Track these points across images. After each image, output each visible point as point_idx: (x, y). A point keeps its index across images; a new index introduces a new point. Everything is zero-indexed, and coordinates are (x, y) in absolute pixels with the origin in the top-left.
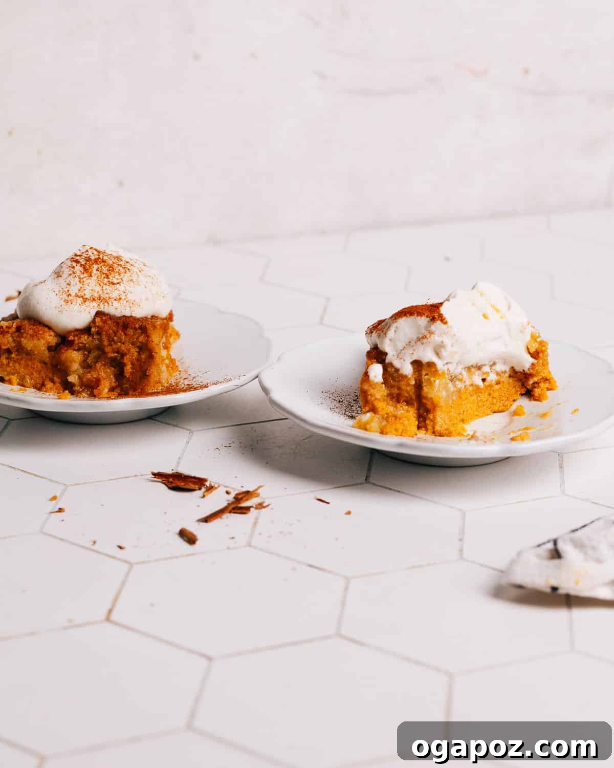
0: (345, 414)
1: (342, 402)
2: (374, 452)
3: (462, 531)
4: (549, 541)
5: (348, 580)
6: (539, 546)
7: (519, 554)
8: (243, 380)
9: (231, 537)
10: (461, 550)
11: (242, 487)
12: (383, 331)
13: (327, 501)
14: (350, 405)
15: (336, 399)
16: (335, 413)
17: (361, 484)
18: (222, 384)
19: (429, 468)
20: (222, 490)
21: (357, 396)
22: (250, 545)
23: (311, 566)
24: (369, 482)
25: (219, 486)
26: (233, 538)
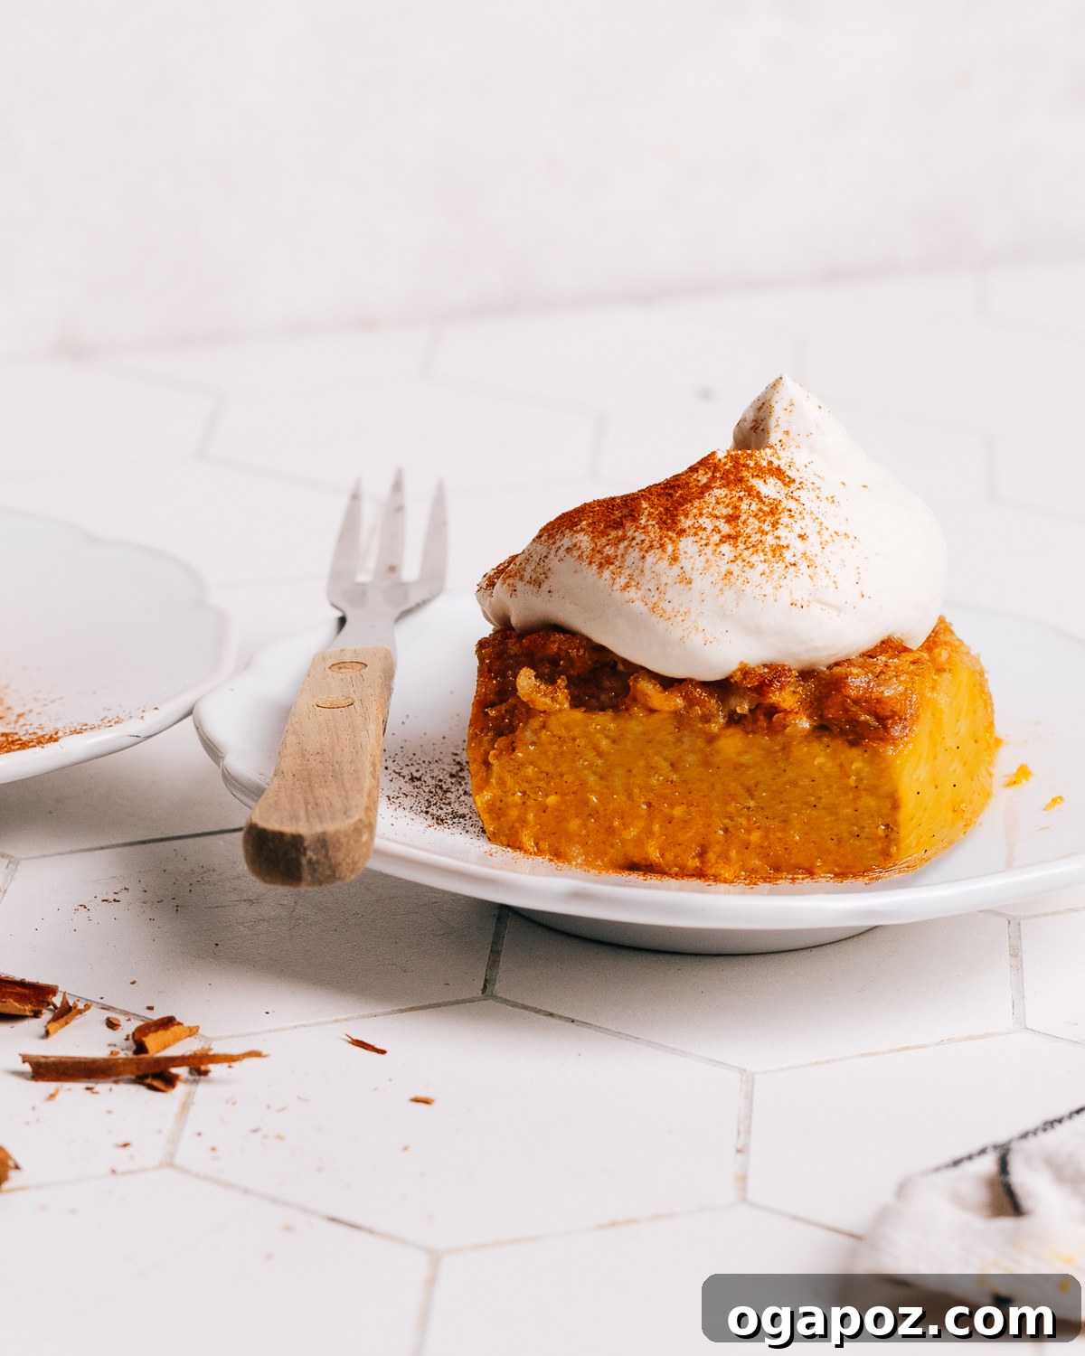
0: (427, 813)
1: (419, 779)
2: (505, 913)
3: (745, 1129)
4: (983, 1151)
5: (435, 1258)
6: (956, 1163)
7: (902, 1190)
8: (152, 720)
9: (121, 1142)
10: (743, 1179)
11: (150, 1008)
12: (521, 579)
13: (378, 1046)
14: (441, 787)
15: (405, 772)
16: (400, 812)
17: (471, 1001)
18: (94, 732)
19: (654, 958)
20: (96, 1017)
21: (459, 763)
22: (171, 1165)
23: (333, 1220)
24: (494, 997)
25: (87, 1007)
26: (125, 1145)
